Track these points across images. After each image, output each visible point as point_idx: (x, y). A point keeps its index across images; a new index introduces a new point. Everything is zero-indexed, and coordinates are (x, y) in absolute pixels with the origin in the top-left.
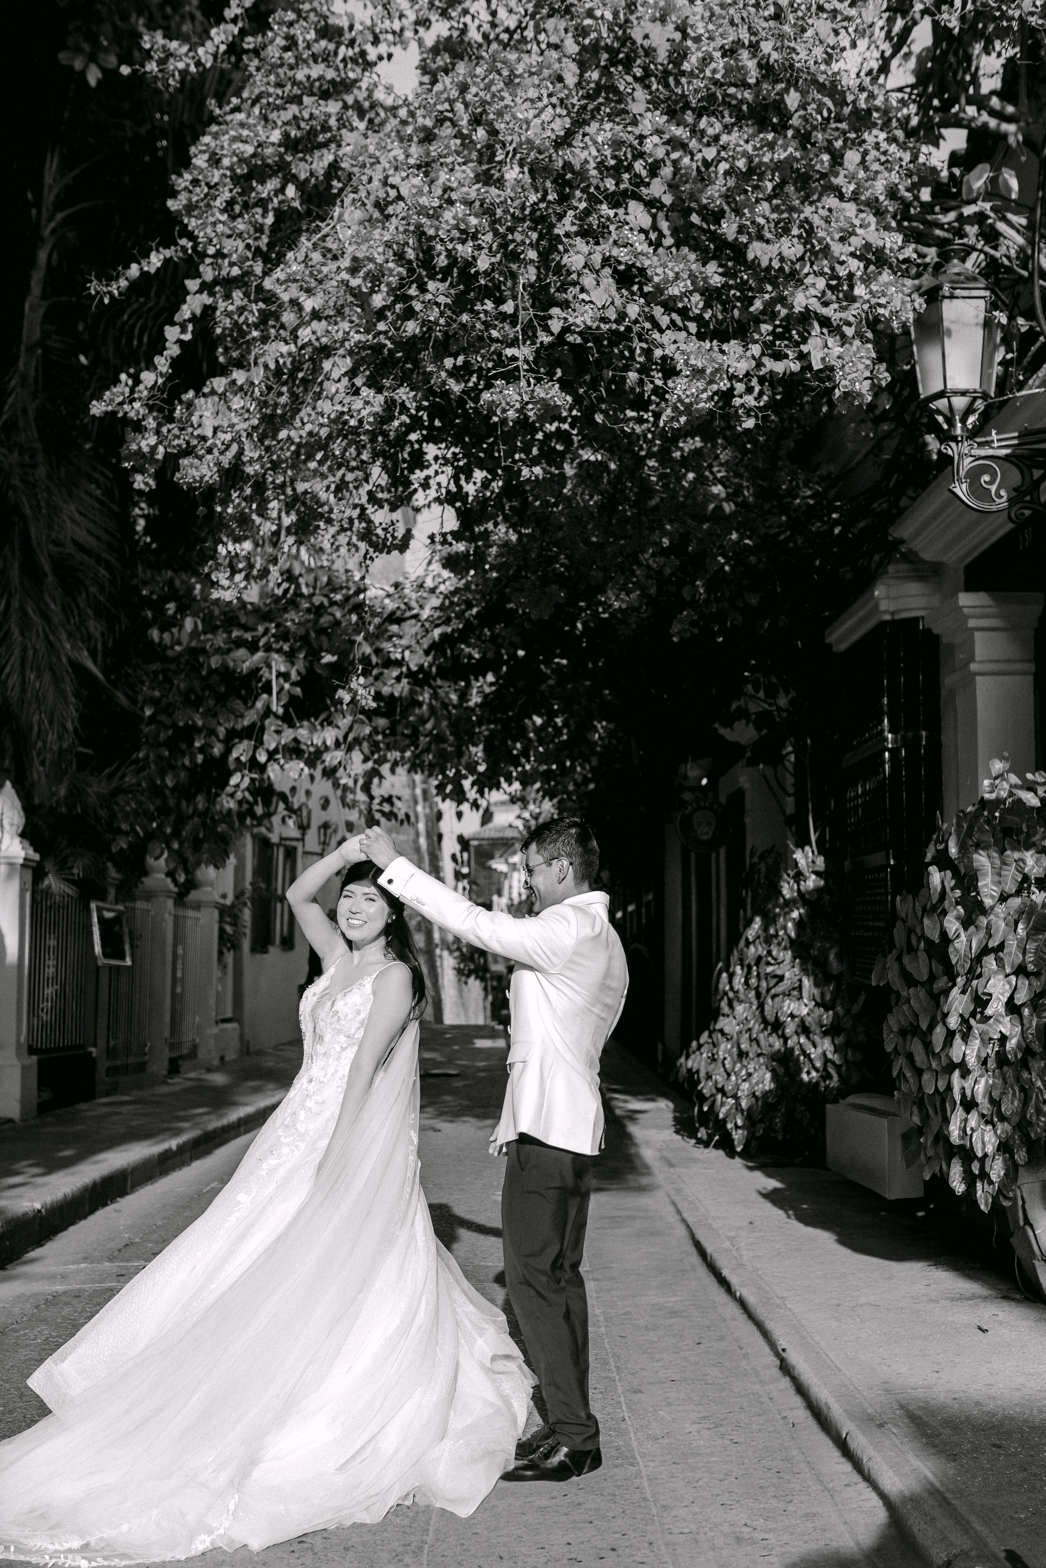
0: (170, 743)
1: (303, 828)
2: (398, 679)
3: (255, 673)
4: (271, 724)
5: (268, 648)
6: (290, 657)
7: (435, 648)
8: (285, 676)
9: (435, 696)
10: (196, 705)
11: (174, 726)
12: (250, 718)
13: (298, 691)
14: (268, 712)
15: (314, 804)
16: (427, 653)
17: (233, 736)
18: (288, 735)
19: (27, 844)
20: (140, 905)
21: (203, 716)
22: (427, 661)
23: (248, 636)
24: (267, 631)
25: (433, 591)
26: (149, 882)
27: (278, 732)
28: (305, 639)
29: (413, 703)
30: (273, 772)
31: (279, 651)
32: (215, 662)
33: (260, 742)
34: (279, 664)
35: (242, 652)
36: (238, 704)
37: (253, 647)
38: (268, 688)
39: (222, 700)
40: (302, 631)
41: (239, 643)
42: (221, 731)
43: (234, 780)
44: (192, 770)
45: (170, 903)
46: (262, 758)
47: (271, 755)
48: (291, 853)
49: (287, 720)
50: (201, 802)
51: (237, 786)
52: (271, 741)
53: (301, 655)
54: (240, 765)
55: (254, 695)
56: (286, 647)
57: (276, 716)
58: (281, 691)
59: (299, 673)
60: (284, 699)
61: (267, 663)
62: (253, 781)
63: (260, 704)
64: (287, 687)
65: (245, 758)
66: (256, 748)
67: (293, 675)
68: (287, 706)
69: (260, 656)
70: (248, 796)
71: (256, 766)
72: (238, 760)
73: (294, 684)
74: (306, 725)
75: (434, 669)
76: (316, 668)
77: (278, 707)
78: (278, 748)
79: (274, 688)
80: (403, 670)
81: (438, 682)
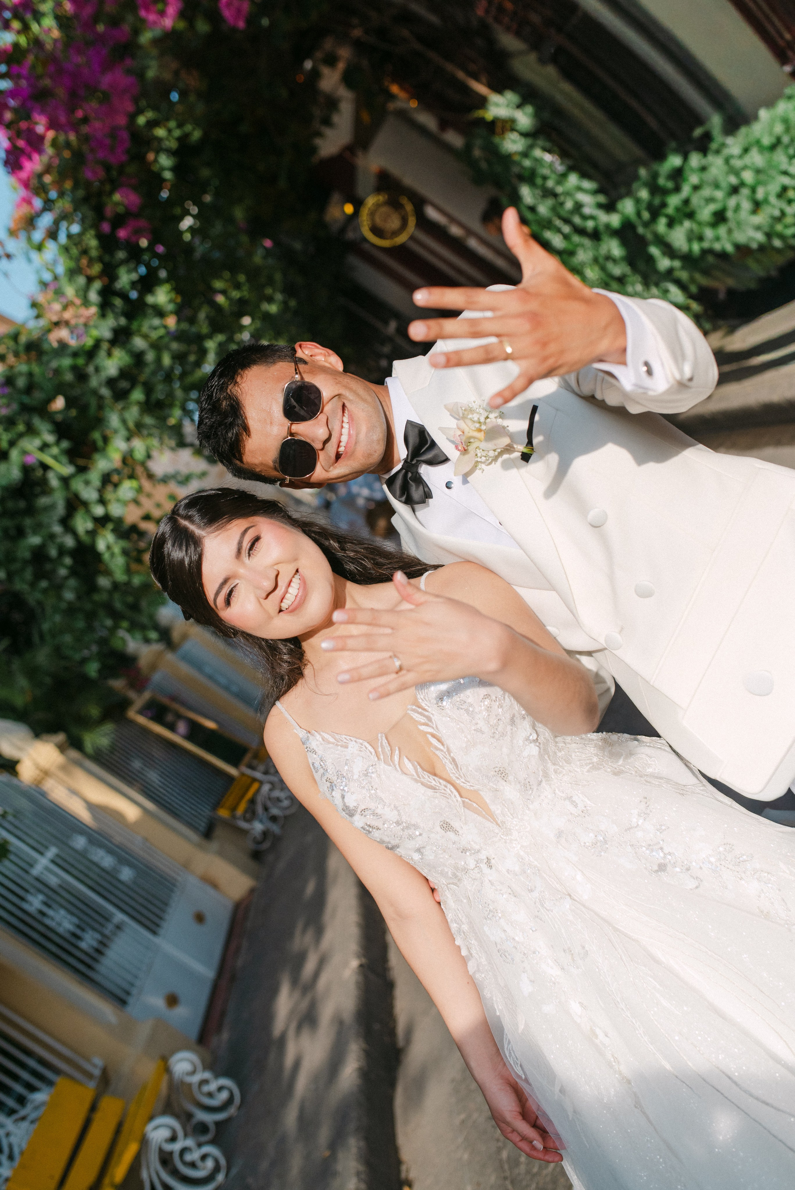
0: (39, 575)
2: (109, 355)
3: (26, 469)
4: (78, 485)
5: (13, 443)
6: (31, 431)
7: (105, 307)
8: (44, 447)
9: (145, 337)
10: (21, 533)
11: (26, 562)
12: (59, 500)
13: (65, 444)
14: (65, 481)
16: (104, 316)
17: (66, 522)
18: (94, 477)
19: (45, 737)
20: (157, 677)
21: (35, 532)
22: (110, 322)
25: (56, 278)
26: (143, 662)
27: (87, 483)
28: (25, 409)
29: (138, 357)
30: (115, 510)
31: (21, 435)
33: (85, 504)
34: (31, 445)
36: (43, 501)
38: (45, 467)
39: (31, 510)
40: (15, 406)
42: (57, 529)
43: (101, 545)
44: (73, 572)
45: (170, 657)
46: (99, 511)
47: (102, 501)
49: (82, 470)
50: (103, 582)
51: (109, 548)
52: (89, 494)
53: (37, 422)
54: (93, 534)
55: (44, 482)
56: (21, 428)
57: (72, 476)
58: (55, 458)
59: (51, 432)
60: (64, 459)
61: (25, 453)
62: (113, 531)
63: (54, 482)
64: (55, 450)
65: (90, 525)
66: (88, 511)
67: (50, 438)
68: (72, 462)
69: (14, 454)
70: (123, 543)
71: (103, 521)
72: (88, 532)
73: (58, 443)
74: (97, 456)
75: (123, 321)
76: (59, 418)
77: (67, 470)
78: (101, 491)
79: (49, 460)
80: (105, 346)
81: (135, 326)
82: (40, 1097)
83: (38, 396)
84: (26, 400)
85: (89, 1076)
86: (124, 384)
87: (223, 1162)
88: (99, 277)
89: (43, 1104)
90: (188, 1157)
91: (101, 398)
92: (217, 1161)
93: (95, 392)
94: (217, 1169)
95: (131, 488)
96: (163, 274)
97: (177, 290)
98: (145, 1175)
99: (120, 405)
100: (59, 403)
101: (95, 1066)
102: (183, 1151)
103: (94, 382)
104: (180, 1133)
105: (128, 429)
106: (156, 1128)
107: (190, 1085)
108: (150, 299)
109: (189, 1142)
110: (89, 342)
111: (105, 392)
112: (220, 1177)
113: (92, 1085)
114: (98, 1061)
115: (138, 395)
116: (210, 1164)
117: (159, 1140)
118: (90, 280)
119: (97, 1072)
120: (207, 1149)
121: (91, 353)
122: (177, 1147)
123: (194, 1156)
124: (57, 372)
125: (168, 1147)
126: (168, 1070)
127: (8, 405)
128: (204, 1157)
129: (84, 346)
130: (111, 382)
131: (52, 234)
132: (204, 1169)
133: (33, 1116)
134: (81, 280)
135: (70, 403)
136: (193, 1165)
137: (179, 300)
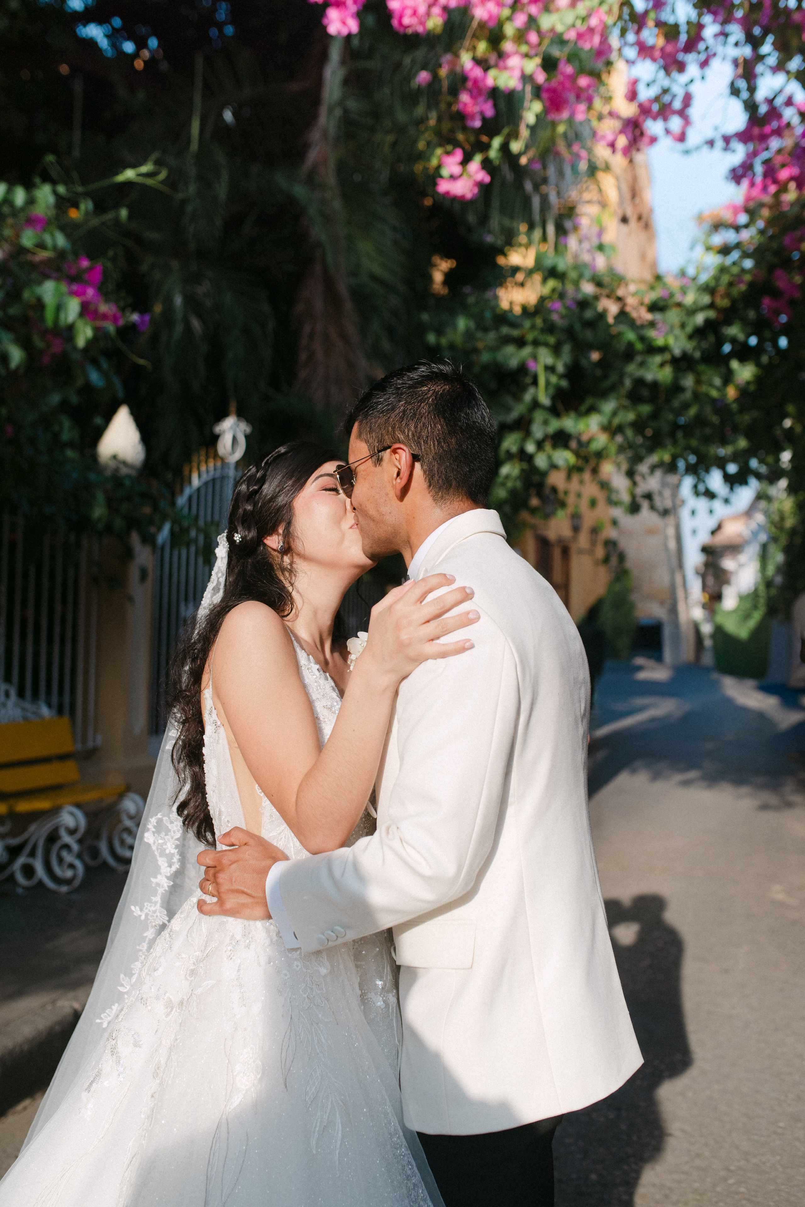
1: (576, 529)
2: (662, 365)
3: (523, 369)
4: (539, 416)
5: (536, 343)
6: (556, 350)
7: (698, 333)
8: (550, 369)
9: (698, 382)
12: (518, 410)
13: (564, 383)
14: (535, 404)
15: (584, 505)
16: (690, 337)
17: (505, 428)
18: (555, 425)
22: (689, 346)
23: (516, 333)
24: (533, 327)
25: (694, 279)
27: (546, 423)
28: (570, 333)
29: (676, 388)
30: (541, 461)
31: (546, 345)
32: (485, 357)
33: (528, 434)
34: (545, 357)
35: (510, 349)
36: (509, 400)
37: (521, 343)
38: (535, 382)
40: (566, 323)
41: (507, 340)
43: (505, 470)
46: (530, 448)
47: (540, 445)
48: (566, 551)
49: (555, 411)
51: (507, 477)
52: (538, 431)
53: (567, 348)
54: (510, 456)
55: (523, 389)
56: (552, 340)
57: (543, 407)
58: (548, 383)
59: (566, 366)
60: (551, 391)
61: (535, 357)
62: (522, 470)
63: (528, 397)
64: (554, 379)
65: (514, 449)
66: (524, 440)
67: (560, 368)
68: (554, 398)
69: (527, 351)
70: (519, 484)
71: (524, 457)
72: (508, 452)
73: (561, 377)
74: (573, 415)
75: (697, 355)
76: (584, 362)
77: (545, 400)
78: (546, 437)
79: (542, 381)
80: (667, 356)
81: (702, 367)
82: (45, 711)
83: (588, 335)
84: (578, 327)
85: (84, 740)
86: (645, 393)
87: (77, 883)
88: (719, 310)
89: (41, 717)
90: (65, 854)
91: (621, 382)
92: (74, 878)
93: (622, 375)
94: (68, 882)
95: (567, 460)
96: (765, 359)
97: (759, 380)
98: (32, 828)
99: (626, 402)
100: (595, 356)
101: (94, 741)
102: (67, 847)
103: (631, 368)
104: (79, 835)
105: (610, 422)
106: (72, 814)
107: (120, 821)
108: (735, 364)
109: (75, 847)
110: (660, 342)
111: (628, 383)
112: (64, 889)
113: (79, 746)
114: (99, 740)
115: (646, 409)
116: (69, 874)
117: (63, 822)
118: (712, 306)
119: (90, 744)
120: (78, 864)
121: (652, 349)
122: (67, 839)
123: (68, 858)
124: (620, 335)
125: (63, 833)
126: (121, 796)
127: (563, 317)
128: (72, 866)
129: (654, 340)
130: (639, 382)
131: (725, 250)
132: (63, 871)
133: (29, 715)
134: (706, 299)
135: (600, 363)
136: (61, 860)
137: (752, 388)
